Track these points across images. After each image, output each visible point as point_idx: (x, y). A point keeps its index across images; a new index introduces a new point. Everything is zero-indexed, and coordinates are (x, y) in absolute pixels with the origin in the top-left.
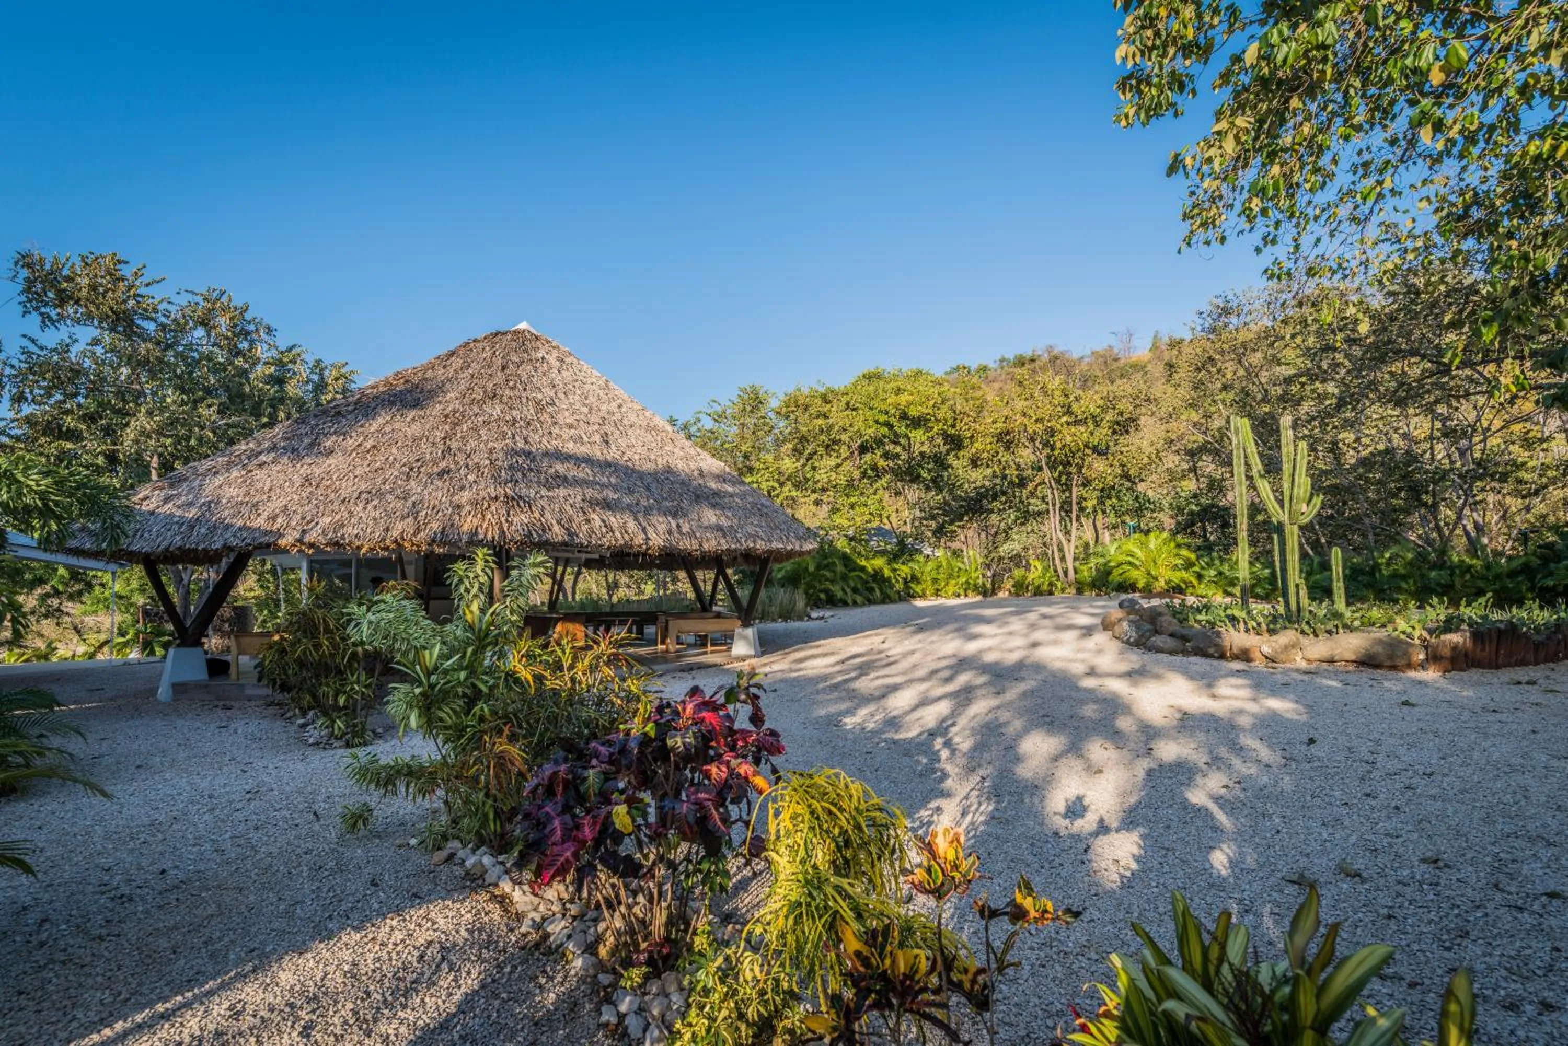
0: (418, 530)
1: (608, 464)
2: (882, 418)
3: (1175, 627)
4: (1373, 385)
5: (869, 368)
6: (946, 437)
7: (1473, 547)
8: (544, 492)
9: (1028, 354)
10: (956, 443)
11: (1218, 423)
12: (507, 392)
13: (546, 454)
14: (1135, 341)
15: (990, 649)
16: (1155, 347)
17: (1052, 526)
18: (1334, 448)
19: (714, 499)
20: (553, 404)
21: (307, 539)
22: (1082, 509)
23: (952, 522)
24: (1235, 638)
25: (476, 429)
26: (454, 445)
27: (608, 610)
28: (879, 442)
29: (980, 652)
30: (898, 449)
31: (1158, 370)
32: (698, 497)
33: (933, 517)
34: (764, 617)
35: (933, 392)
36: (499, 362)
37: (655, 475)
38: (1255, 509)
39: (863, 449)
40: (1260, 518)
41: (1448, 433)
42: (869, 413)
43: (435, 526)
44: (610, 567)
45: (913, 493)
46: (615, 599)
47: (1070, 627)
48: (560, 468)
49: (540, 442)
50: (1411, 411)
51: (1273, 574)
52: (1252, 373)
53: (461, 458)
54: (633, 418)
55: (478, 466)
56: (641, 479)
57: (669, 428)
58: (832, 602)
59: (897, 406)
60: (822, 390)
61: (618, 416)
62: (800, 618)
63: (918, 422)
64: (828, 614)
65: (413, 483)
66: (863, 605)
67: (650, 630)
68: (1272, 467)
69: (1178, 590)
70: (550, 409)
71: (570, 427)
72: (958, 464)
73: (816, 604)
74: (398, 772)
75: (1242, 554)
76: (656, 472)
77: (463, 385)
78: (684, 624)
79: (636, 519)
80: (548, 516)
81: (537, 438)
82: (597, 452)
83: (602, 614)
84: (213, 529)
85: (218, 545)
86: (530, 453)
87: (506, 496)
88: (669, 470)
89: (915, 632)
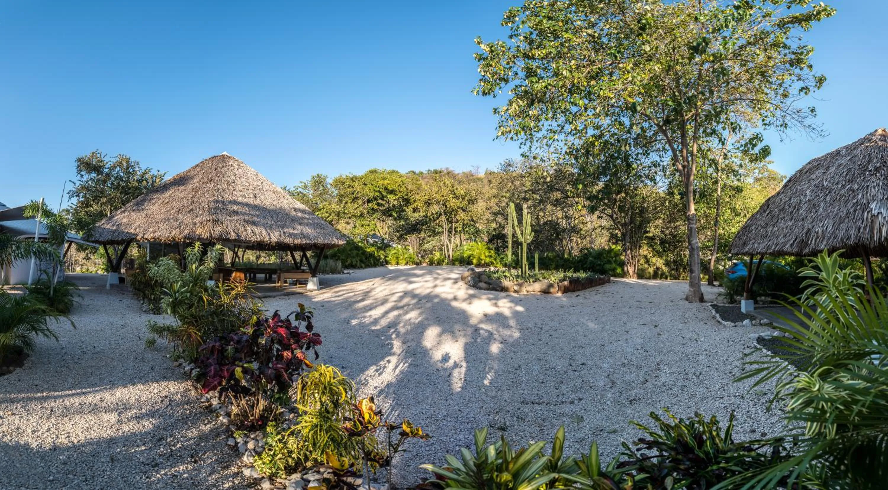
0: (180, 233)
1: (256, 206)
2: (377, 189)
3: (487, 279)
4: (549, 198)
5: (372, 168)
6: (404, 199)
7: (570, 254)
8: (228, 218)
9: (439, 169)
10: (407, 201)
11: (504, 204)
12: (217, 178)
13: (230, 202)
14: (479, 170)
15: (417, 288)
16: (486, 174)
17: (445, 237)
18: (538, 219)
19: (300, 221)
20: (234, 182)
21: (146, 237)
22: (456, 231)
23: (406, 234)
24: (506, 283)
25: (204, 193)
26: (195, 200)
27: (255, 267)
28: (376, 199)
29: (414, 289)
30: (384, 203)
31: (486, 181)
32: (293, 220)
33: (398, 231)
34: (324, 272)
35: (399, 180)
36: (214, 167)
37: (275, 211)
38: (514, 235)
39: (369, 201)
40: (515, 239)
41: (566, 217)
42: (372, 187)
43: (186, 232)
44: (256, 250)
45: (390, 221)
46: (259, 263)
47: (449, 279)
48: (235, 207)
49: (228, 197)
50: (558, 209)
51: (518, 259)
52: (516, 188)
53: (197, 205)
54: (267, 187)
55: (203, 208)
56: (269, 213)
57: (282, 191)
58: (352, 266)
59: (383, 185)
60: (351, 176)
61: (261, 187)
62: (339, 273)
63: (392, 192)
64: (351, 271)
65: (180, 215)
66: (366, 268)
67: (274, 276)
68: (520, 221)
69: (488, 265)
70: (233, 184)
71: (241, 191)
72: (409, 210)
73: (347, 267)
74: (164, 330)
75: (509, 252)
76: (276, 210)
77: (200, 176)
78: (287, 275)
79: (266, 230)
80: (229, 228)
81: (227, 196)
82: (251, 201)
83: (253, 269)
84: (119, 233)
85: (120, 239)
86: (224, 202)
87: (213, 220)
88: (281, 208)
89: (387, 280)
